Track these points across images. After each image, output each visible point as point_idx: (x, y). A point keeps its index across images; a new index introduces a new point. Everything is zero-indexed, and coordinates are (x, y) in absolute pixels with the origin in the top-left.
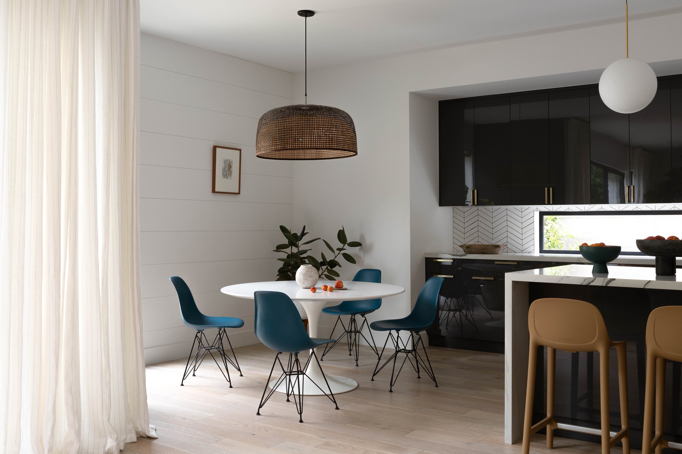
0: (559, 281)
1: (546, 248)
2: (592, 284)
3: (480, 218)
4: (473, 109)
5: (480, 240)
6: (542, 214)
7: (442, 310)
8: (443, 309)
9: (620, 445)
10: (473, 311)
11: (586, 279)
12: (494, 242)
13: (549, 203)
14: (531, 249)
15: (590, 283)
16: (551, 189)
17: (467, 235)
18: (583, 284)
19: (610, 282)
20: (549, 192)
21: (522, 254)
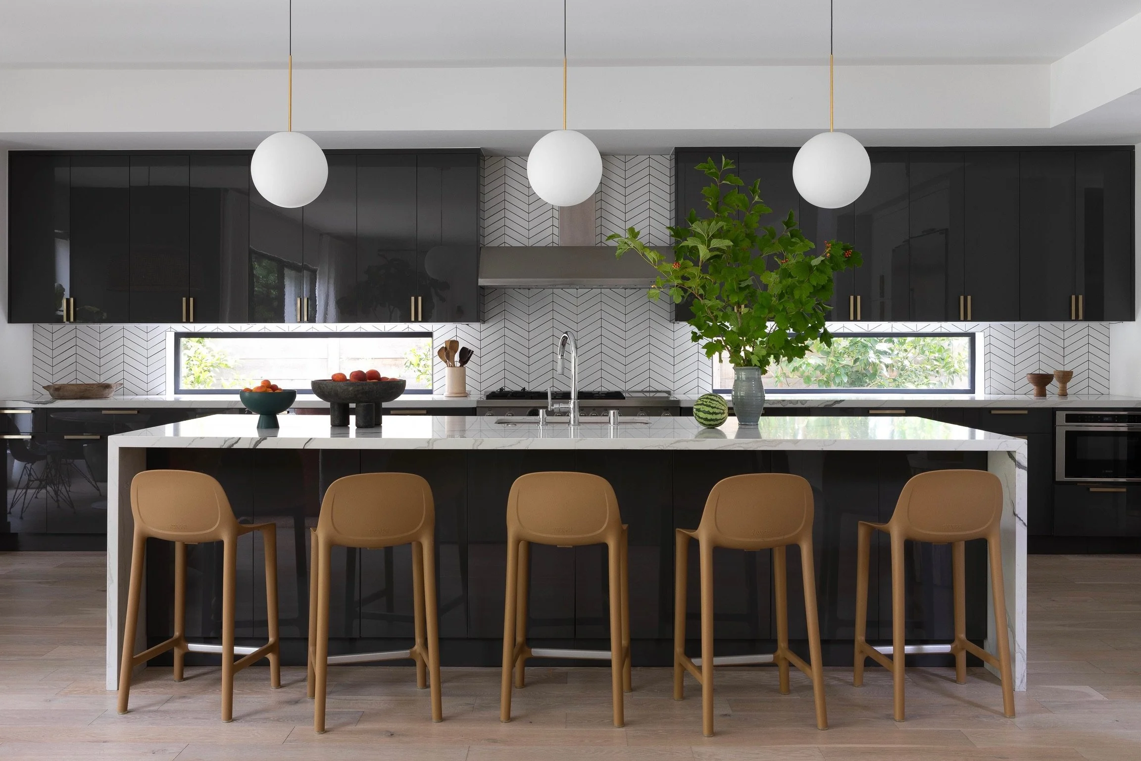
0: (190, 444)
1: (183, 386)
2: (235, 446)
3: (79, 343)
4: (69, 168)
5: (80, 376)
6: (178, 336)
7: (17, 488)
8: (18, 486)
9: (266, 663)
10: (69, 486)
11: (226, 439)
12: (102, 380)
13: (188, 321)
14: (161, 388)
15: (233, 445)
16: (191, 299)
17: (56, 369)
18: (223, 447)
19: (260, 442)
20: (187, 304)
21: (146, 397)
